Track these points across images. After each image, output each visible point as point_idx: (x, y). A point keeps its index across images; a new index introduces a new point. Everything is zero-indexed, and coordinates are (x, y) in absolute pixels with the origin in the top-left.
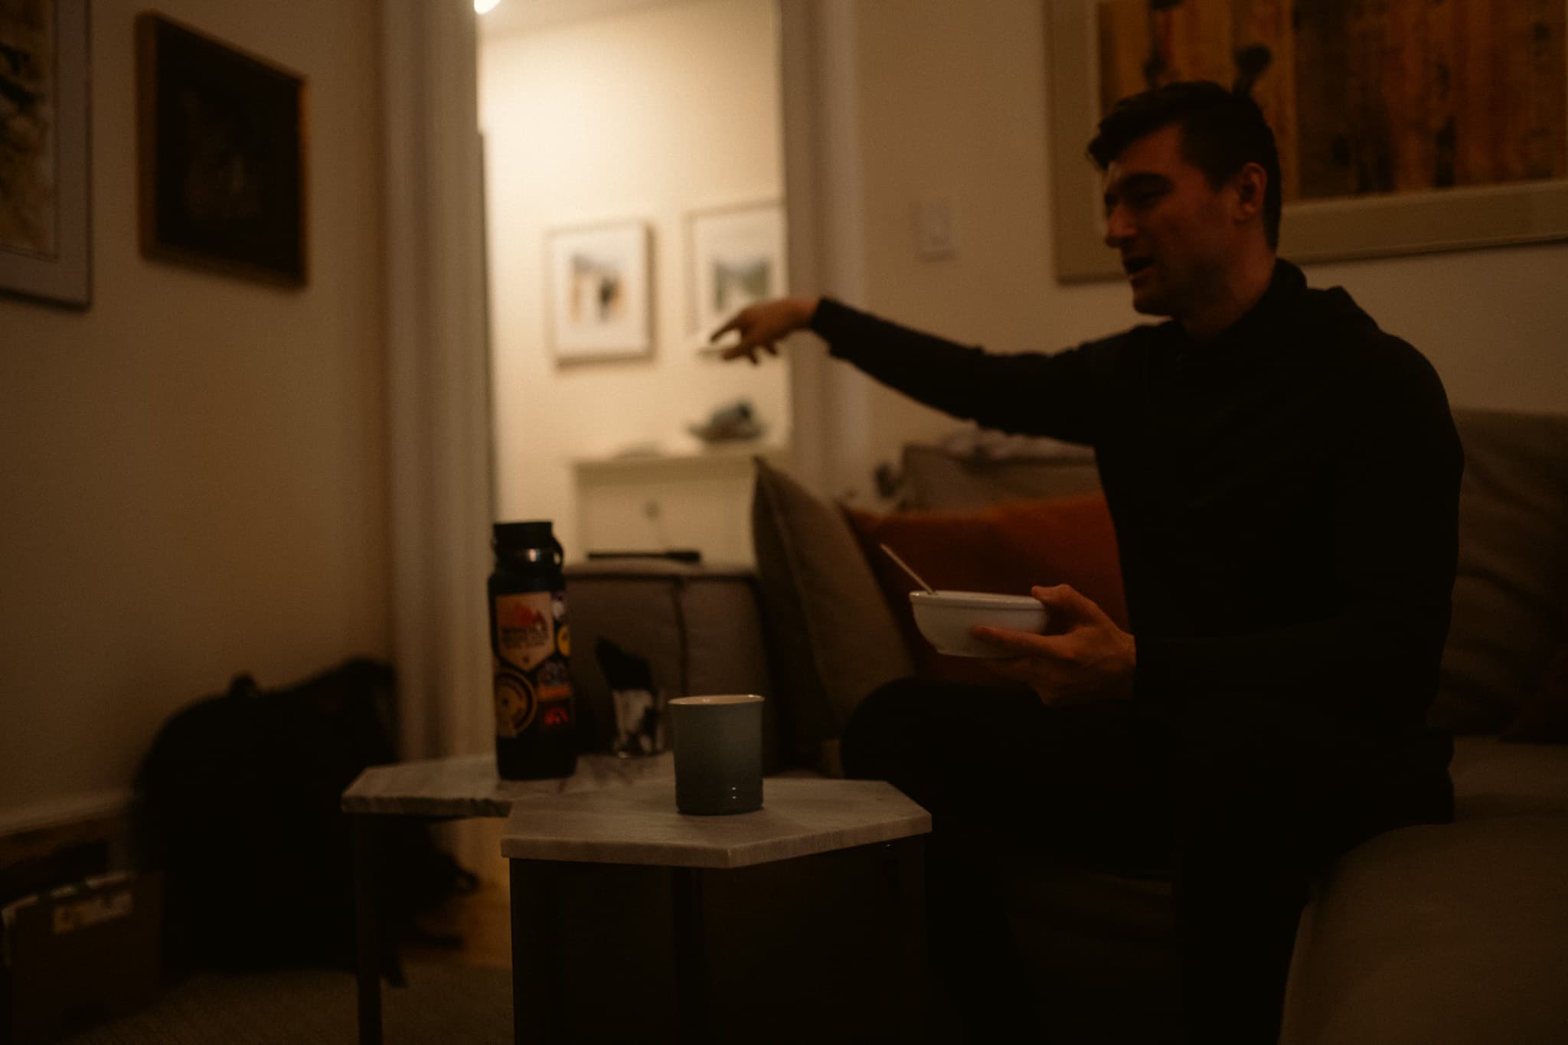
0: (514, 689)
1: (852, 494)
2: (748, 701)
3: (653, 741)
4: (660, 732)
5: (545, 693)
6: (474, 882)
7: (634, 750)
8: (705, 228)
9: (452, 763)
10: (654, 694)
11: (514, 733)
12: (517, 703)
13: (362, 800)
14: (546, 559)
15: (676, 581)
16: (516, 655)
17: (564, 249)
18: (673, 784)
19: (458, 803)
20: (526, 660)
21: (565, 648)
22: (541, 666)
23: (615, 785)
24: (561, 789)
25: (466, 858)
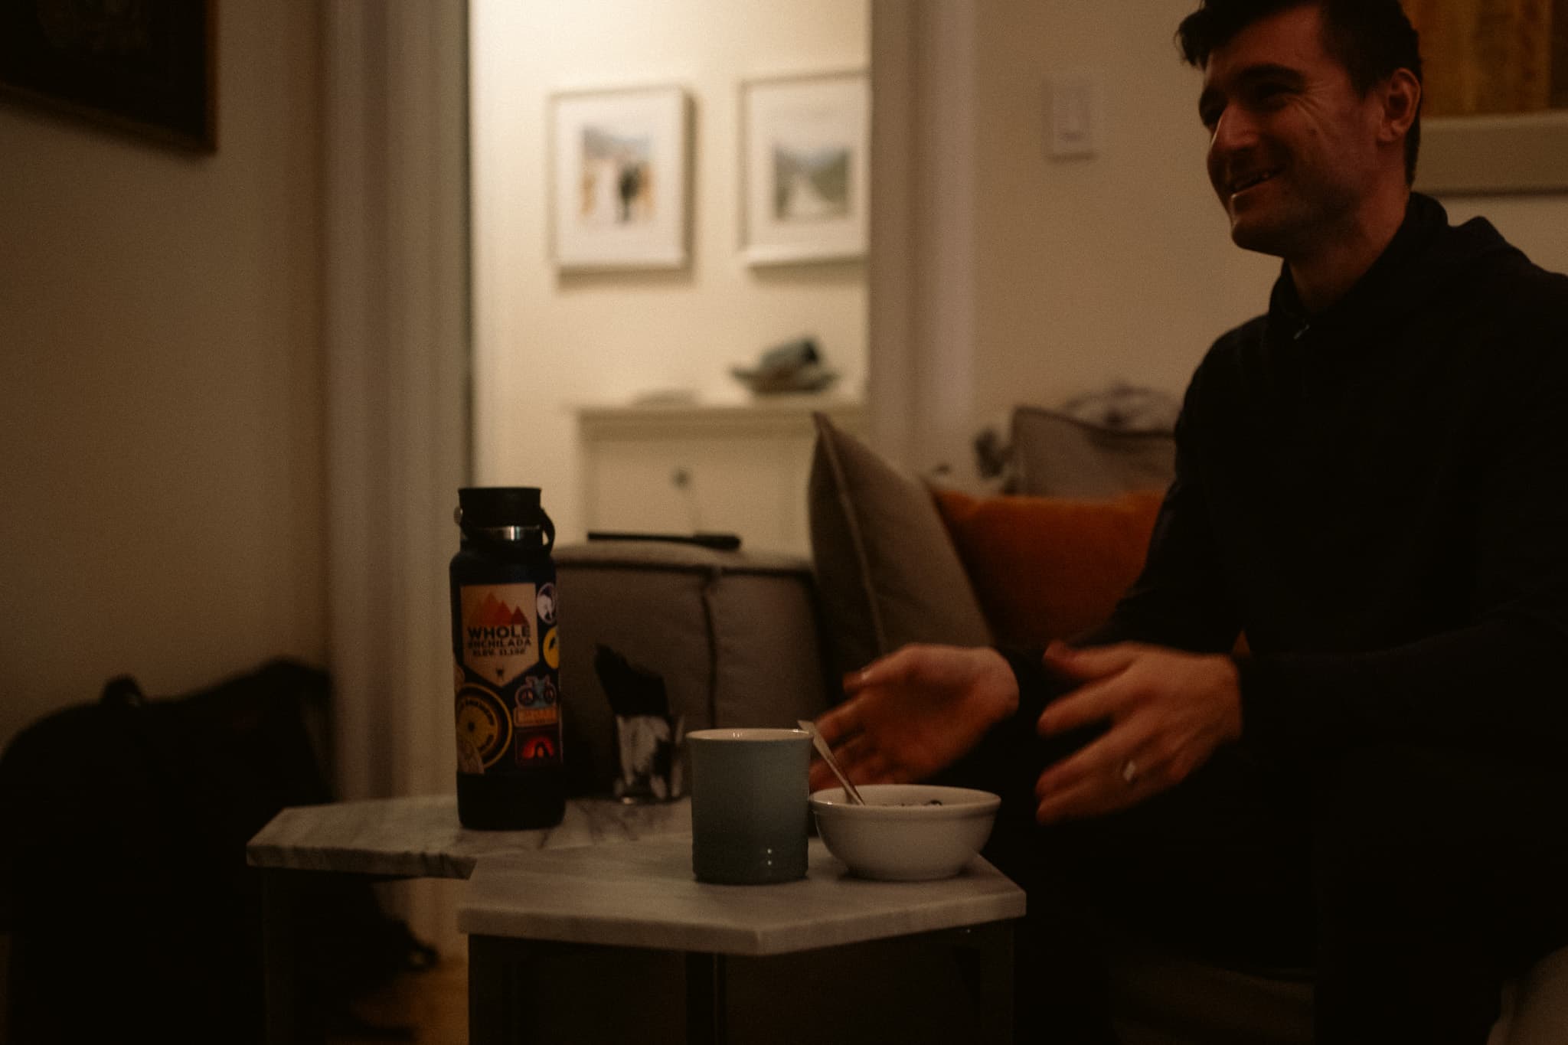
0: (486, 711)
1: (944, 469)
2: (793, 737)
3: (668, 781)
4: (677, 772)
5: (524, 717)
6: (431, 956)
7: (643, 794)
8: (761, 102)
9: (399, 806)
10: (672, 723)
11: (481, 768)
12: (487, 729)
13: (275, 851)
14: (530, 540)
15: (706, 574)
16: (487, 666)
17: (574, 118)
18: (690, 841)
19: (406, 857)
20: (500, 672)
21: (552, 659)
22: (520, 680)
23: (613, 840)
24: (542, 845)
25: (422, 928)
